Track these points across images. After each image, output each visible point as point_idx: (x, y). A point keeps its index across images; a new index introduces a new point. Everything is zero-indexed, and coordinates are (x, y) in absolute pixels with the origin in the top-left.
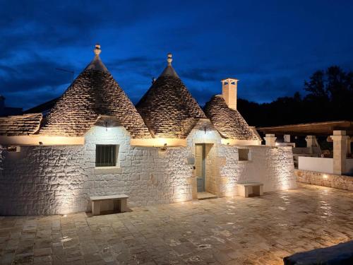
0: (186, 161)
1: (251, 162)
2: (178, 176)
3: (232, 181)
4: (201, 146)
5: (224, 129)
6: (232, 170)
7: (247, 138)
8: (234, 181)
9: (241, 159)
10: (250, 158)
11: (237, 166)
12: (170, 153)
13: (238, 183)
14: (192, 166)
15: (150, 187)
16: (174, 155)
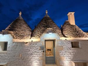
0: (39, 48)
1: (81, 48)
2: (34, 56)
3: (68, 59)
4: (53, 42)
5: (67, 33)
6: (67, 53)
7: (80, 37)
8: (69, 59)
9: (73, 47)
10: (80, 47)
11: (71, 51)
12: (31, 45)
13: (72, 61)
14: (42, 51)
15: (19, 60)
16: (33, 46)
